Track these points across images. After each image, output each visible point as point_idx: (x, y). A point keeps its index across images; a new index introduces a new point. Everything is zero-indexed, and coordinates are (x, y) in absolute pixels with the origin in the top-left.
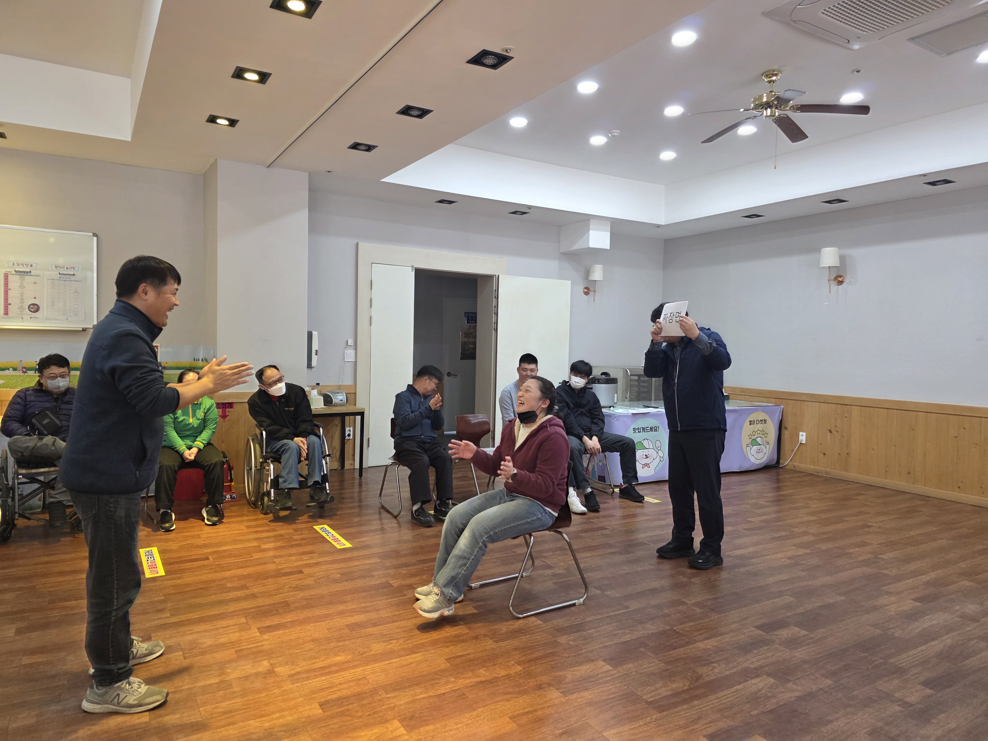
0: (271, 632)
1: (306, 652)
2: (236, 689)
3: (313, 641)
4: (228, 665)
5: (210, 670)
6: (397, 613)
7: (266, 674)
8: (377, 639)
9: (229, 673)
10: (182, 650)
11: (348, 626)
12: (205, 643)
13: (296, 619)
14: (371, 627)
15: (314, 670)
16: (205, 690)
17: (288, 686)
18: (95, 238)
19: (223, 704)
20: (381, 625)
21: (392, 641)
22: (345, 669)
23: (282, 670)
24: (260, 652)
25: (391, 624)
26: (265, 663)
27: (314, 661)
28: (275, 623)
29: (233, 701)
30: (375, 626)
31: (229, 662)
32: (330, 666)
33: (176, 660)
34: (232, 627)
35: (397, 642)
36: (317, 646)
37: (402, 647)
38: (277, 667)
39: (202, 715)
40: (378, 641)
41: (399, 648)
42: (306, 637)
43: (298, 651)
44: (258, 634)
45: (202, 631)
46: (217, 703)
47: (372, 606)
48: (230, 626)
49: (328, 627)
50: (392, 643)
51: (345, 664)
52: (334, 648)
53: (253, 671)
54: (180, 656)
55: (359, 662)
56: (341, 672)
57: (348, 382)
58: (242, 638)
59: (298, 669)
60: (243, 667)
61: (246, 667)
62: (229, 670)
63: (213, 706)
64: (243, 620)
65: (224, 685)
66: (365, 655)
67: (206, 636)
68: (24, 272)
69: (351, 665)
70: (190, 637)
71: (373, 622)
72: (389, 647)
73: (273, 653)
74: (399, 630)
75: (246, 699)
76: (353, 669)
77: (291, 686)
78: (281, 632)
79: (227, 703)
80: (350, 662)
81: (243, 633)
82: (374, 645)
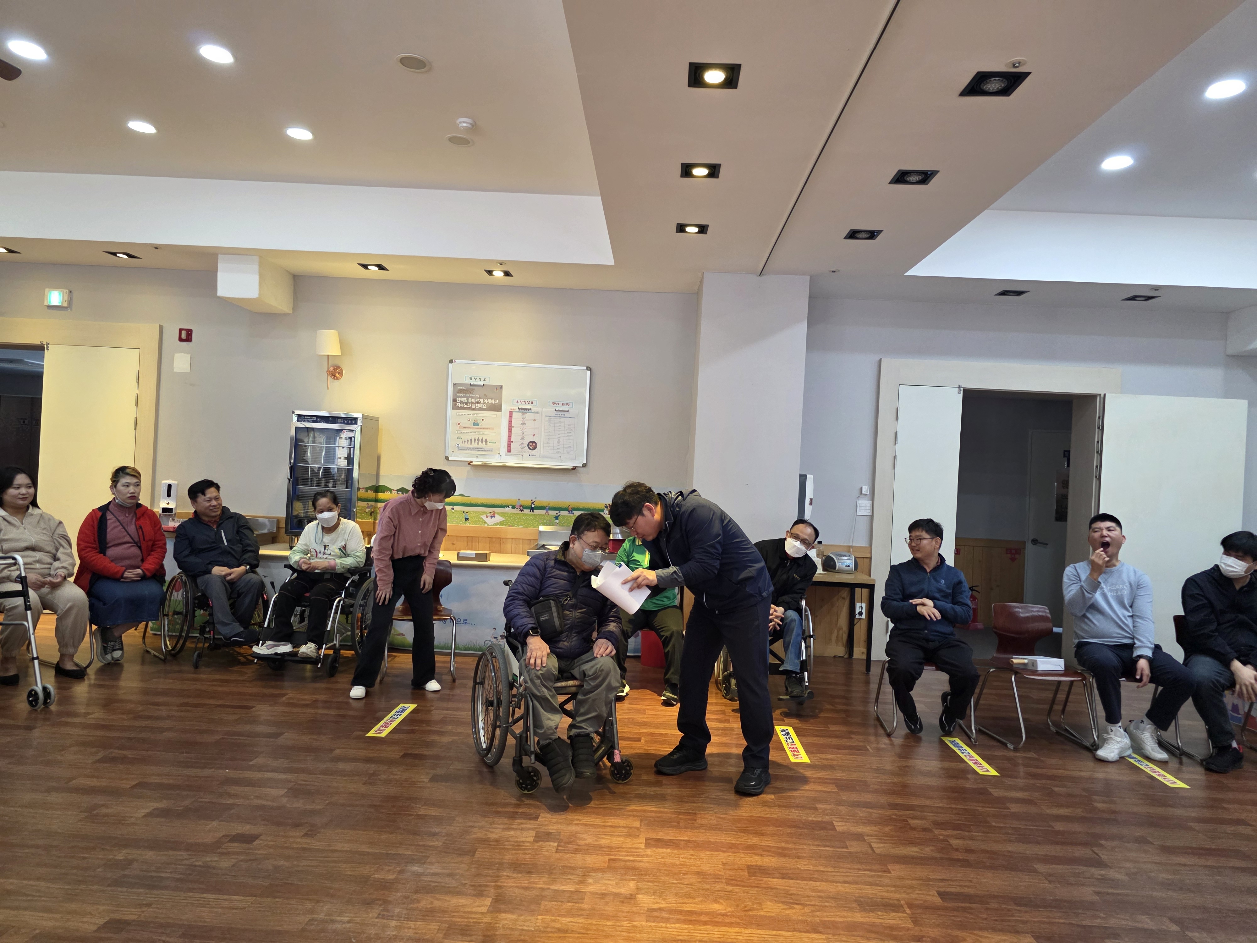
0: (657, 847)
1: (682, 886)
2: (585, 906)
3: (698, 873)
4: (593, 874)
5: (572, 874)
6: (822, 869)
7: (626, 898)
8: (776, 897)
9: (590, 883)
10: (559, 841)
11: (749, 867)
12: (585, 839)
13: (694, 839)
14: (778, 878)
15: (680, 912)
16: (557, 896)
17: (640, 922)
18: (589, 372)
19: (564, 919)
20: (792, 879)
21: (795, 906)
22: (716, 924)
23: (645, 900)
24: (634, 868)
25: (805, 882)
26: (632, 884)
27: (686, 900)
28: (669, 838)
29: (575, 920)
30: (783, 878)
31: (597, 870)
32: (701, 913)
33: (548, 851)
34: (620, 829)
35: (800, 909)
36: (700, 882)
37: (804, 918)
38: (642, 894)
39: (538, 924)
40: (777, 899)
41: (800, 918)
42: (694, 866)
43: (675, 881)
44: (643, 846)
45: (589, 825)
46: (559, 916)
47: (795, 849)
48: (620, 827)
49: (724, 861)
50: (794, 908)
51: (720, 916)
52: (719, 891)
53: (614, 890)
54: (553, 847)
55: (738, 920)
56: (710, 925)
57: (861, 542)
58: (624, 846)
59: (663, 905)
60: (607, 882)
61: (610, 882)
62: (590, 881)
63: (553, 918)
64: (637, 824)
65: (577, 896)
66: (750, 913)
67: (589, 831)
68: (526, 409)
69: (727, 920)
70: (573, 828)
71: (785, 872)
72: (787, 912)
73: (646, 875)
74: (813, 894)
75: (589, 921)
76: (726, 926)
77: (644, 923)
78: (669, 851)
79: (568, 920)
80: (727, 916)
81: (628, 840)
82: (769, 903)
